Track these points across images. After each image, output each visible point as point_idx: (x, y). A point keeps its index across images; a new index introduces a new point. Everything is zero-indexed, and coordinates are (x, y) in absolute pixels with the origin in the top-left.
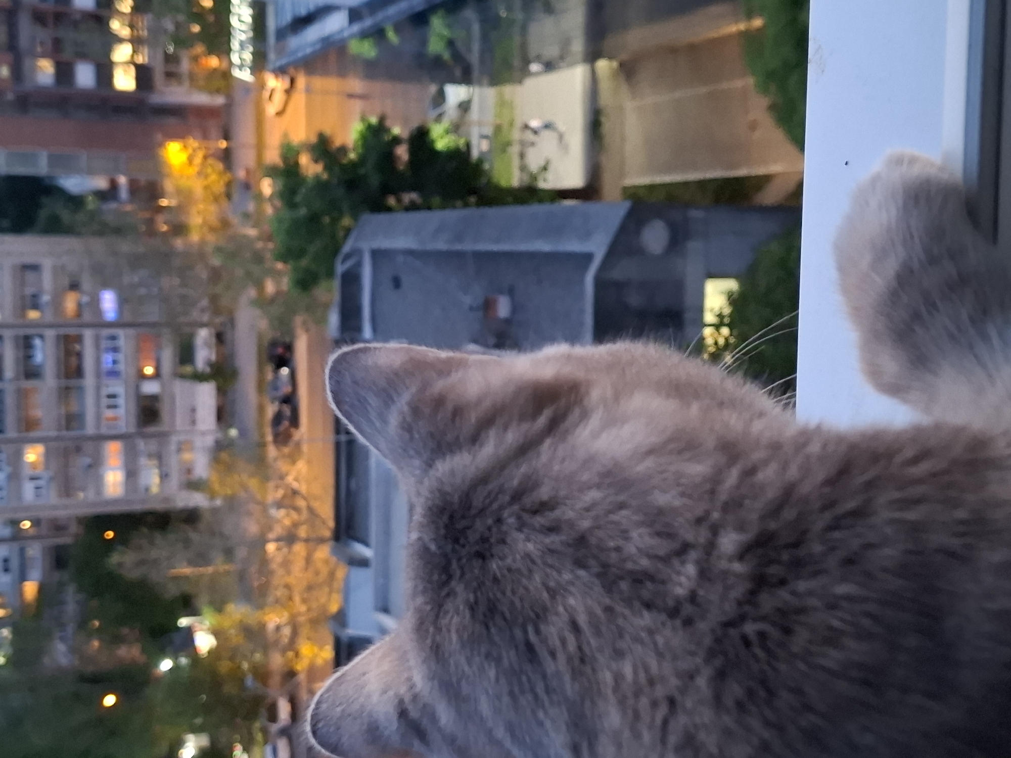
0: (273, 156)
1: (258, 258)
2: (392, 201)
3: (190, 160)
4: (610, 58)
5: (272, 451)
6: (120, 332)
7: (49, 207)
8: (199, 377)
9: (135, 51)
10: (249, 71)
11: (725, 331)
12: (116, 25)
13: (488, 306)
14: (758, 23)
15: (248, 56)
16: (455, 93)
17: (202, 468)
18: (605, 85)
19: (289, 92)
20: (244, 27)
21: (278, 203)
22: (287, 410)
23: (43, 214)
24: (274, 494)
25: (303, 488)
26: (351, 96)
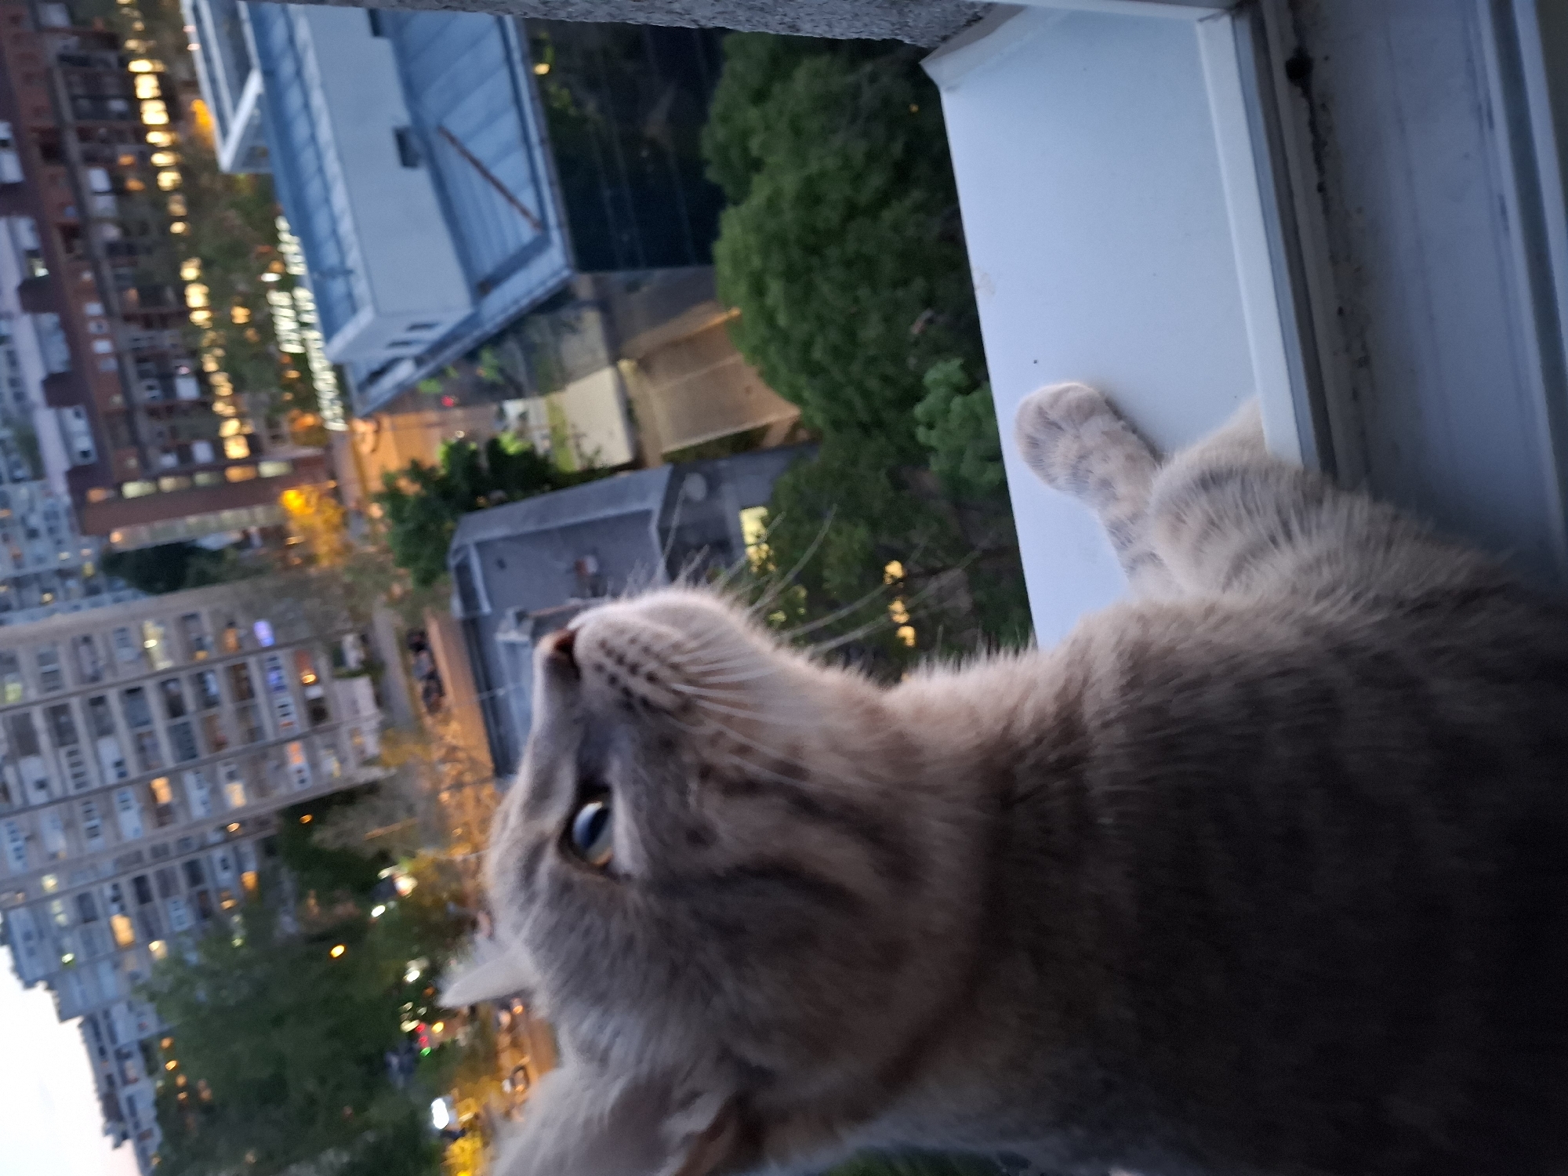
0: (376, 485)
1: (382, 569)
2: (481, 501)
3: (307, 503)
4: (628, 357)
5: (429, 721)
6: (279, 653)
7: (196, 564)
8: (354, 675)
9: (242, 424)
10: (342, 421)
11: (765, 547)
12: (220, 407)
13: (579, 567)
14: (735, 312)
15: (338, 409)
16: (513, 408)
17: (372, 745)
18: (631, 381)
19: (378, 432)
20: (331, 388)
21: (389, 521)
22: (433, 684)
23: (191, 572)
24: (437, 753)
25: (461, 743)
26: (430, 425)
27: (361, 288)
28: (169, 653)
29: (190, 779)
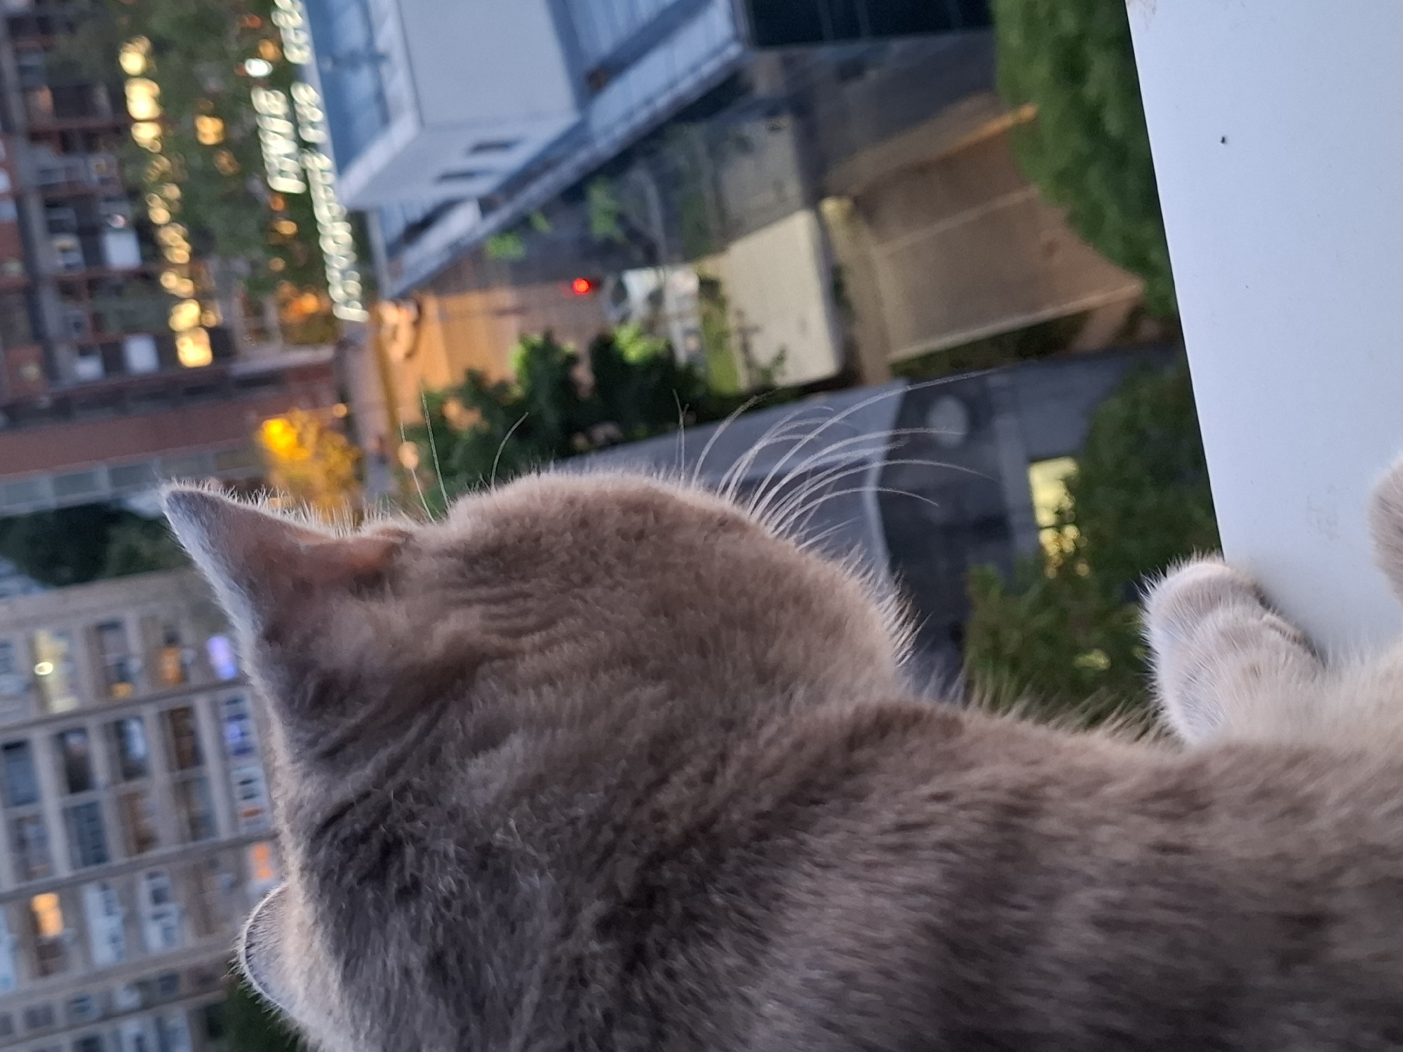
0: (410, 412)
2: (580, 441)
3: (300, 441)
4: (839, 195)
6: (245, 691)
7: (122, 539)
9: (203, 309)
10: (359, 305)
11: (1071, 532)
12: (172, 282)
14: (1028, 112)
15: (354, 287)
16: (639, 283)
18: (840, 236)
19: (418, 323)
20: (344, 251)
21: (427, 474)
23: (115, 551)
26: (502, 313)
27: (398, 84)
28: (73, 686)
29: (92, 898)
